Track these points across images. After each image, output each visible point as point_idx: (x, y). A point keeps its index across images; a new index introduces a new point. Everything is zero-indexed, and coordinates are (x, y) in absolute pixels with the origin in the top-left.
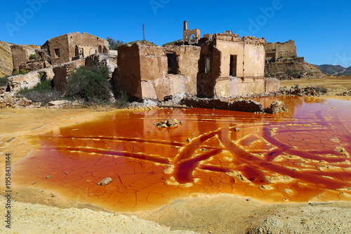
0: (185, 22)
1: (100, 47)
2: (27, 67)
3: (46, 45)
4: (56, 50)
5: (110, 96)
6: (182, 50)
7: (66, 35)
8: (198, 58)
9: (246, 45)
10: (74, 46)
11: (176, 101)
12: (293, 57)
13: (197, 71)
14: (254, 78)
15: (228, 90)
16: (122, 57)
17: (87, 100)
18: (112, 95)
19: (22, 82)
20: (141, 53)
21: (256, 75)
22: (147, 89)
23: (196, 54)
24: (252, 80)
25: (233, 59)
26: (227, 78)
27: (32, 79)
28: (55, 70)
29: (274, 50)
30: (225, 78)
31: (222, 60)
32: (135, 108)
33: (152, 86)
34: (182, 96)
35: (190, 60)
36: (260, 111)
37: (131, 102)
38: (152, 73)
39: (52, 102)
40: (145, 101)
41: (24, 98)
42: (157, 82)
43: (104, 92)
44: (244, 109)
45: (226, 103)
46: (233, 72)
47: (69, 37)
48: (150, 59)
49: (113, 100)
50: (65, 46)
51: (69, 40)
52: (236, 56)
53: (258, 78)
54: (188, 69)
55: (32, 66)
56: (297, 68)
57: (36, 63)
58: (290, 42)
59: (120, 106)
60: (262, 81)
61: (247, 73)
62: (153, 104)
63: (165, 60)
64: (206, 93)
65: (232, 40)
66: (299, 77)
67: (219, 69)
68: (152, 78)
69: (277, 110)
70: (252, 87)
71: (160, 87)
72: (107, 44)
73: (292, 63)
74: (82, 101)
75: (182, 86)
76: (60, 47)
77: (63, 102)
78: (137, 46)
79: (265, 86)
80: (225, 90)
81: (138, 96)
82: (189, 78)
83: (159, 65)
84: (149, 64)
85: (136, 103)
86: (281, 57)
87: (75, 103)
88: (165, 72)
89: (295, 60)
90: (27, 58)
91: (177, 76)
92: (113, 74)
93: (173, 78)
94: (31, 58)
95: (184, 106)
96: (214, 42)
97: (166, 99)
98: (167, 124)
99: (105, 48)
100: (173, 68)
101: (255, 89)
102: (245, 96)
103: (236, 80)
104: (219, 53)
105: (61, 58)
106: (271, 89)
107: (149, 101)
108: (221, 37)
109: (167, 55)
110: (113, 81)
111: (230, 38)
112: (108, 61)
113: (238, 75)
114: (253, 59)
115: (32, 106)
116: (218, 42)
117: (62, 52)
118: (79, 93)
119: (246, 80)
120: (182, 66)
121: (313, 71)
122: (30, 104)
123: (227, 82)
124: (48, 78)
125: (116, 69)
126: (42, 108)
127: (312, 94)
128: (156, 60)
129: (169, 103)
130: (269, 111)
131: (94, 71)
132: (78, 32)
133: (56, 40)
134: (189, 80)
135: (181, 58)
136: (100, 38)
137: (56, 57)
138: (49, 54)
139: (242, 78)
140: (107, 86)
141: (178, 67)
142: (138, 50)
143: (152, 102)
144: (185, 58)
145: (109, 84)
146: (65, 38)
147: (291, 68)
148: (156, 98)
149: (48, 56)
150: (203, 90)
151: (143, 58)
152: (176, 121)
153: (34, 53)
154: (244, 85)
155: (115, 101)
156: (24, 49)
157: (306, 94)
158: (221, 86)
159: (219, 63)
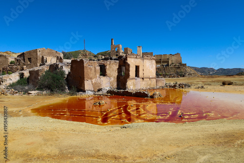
0: (112, 39)
1: (58, 57)
2: (8, 68)
3: (23, 55)
4: (29, 58)
5: (65, 89)
6: (108, 63)
7: (37, 50)
8: (117, 67)
9: (145, 60)
10: (41, 56)
11: (105, 92)
12: (180, 63)
13: (117, 74)
14: (150, 79)
15: (134, 85)
16: (74, 66)
17: (52, 91)
18: (67, 88)
19: (8, 79)
20: (85, 65)
21: (151, 77)
22: (88, 85)
23: (116, 65)
24: (149, 80)
25: (137, 68)
26: (134, 79)
27: (14, 77)
28: (30, 72)
29: (168, 59)
30: (133, 79)
31: (131, 69)
32: (80, 95)
33: (91, 83)
34: (108, 89)
35: (113, 68)
36: (148, 97)
37: (78, 92)
38: (91, 76)
39: (30, 92)
40: (87, 91)
41: (13, 90)
42: (94, 81)
43: (62, 86)
44: (140, 96)
45: (131, 93)
46: (137, 75)
47: (38, 51)
48: (90, 68)
49: (67, 91)
50: (35, 56)
51: (38, 52)
52: (139, 66)
53: (152, 78)
54: (112, 73)
55: (12, 68)
56: (182, 70)
57: (15, 67)
58: (178, 54)
59: (72, 94)
60: (155, 80)
61: (145, 75)
62: (91, 93)
63: (98, 68)
64: (122, 87)
65: (136, 58)
66: (184, 76)
67: (129, 74)
68: (91, 79)
69: (156, 97)
70: (149, 83)
71: (96, 83)
72: (62, 55)
73: (179, 67)
74: (49, 92)
75: (108, 83)
76: (31, 57)
77: (37, 92)
78: (83, 61)
79: (157, 83)
80: (132, 85)
81: (83, 89)
82: (112, 79)
83: (95, 71)
84: (89, 71)
85: (82, 93)
86: (173, 64)
87: (44, 92)
88: (98, 75)
89: (181, 65)
90: (9, 63)
91: (105, 77)
92: (68, 75)
93: (103, 78)
94: (11, 63)
95: (109, 94)
96: (126, 59)
97: (99, 90)
98: (99, 103)
99: (61, 58)
100: (103, 72)
101: (150, 84)
102: (144, 88)
103: (139, 79)
104: (129, 65)
105: (32, 64)
106: (160, 84)
107: (89, 91)
108: (130, 56)
109: (100, 66)
110: (67, 79)
111: (135, 56)
112: (64, 67)
113: (140, 77)
114: (149, 67)
115: (17, 94)
116: (128, 59)
117: (33, 60)
118: (47, 87)
119: (145, 79)
120: (108, 72)
121: (192, 72)
122: (17, 93)
123: (134, 80)
124: (25, 77)
125: (69, 73)
126: (24, 95)
127: (182, 88)
128: (93, 68)
129: (100, 93)
130: (152, 97)
131: (56, 74)
132: (44, 48)
133: (29, 52)
134: (112, 80)
135: (107, 67)
136: (58, 52)
137: (29, 63)
138: (24, 61)
139: (143, 79)
140: (64, 82)
141: (106, 72)
142: (83, 63)
143: (91, 92)
144: (110, 67)
145: (65, 81)
146: (36, 51)
147: (178, 70)
148: (93, 90)
149: (23, 62)
150: (120, 85)
151: (86, 67)
152: (103, 102)
153: (13, 60)
154: (144, 83)
155: (69, 91)
156: (7, 57)
157: (179, 88)
158: (130, 83)
159: (129, 70)
